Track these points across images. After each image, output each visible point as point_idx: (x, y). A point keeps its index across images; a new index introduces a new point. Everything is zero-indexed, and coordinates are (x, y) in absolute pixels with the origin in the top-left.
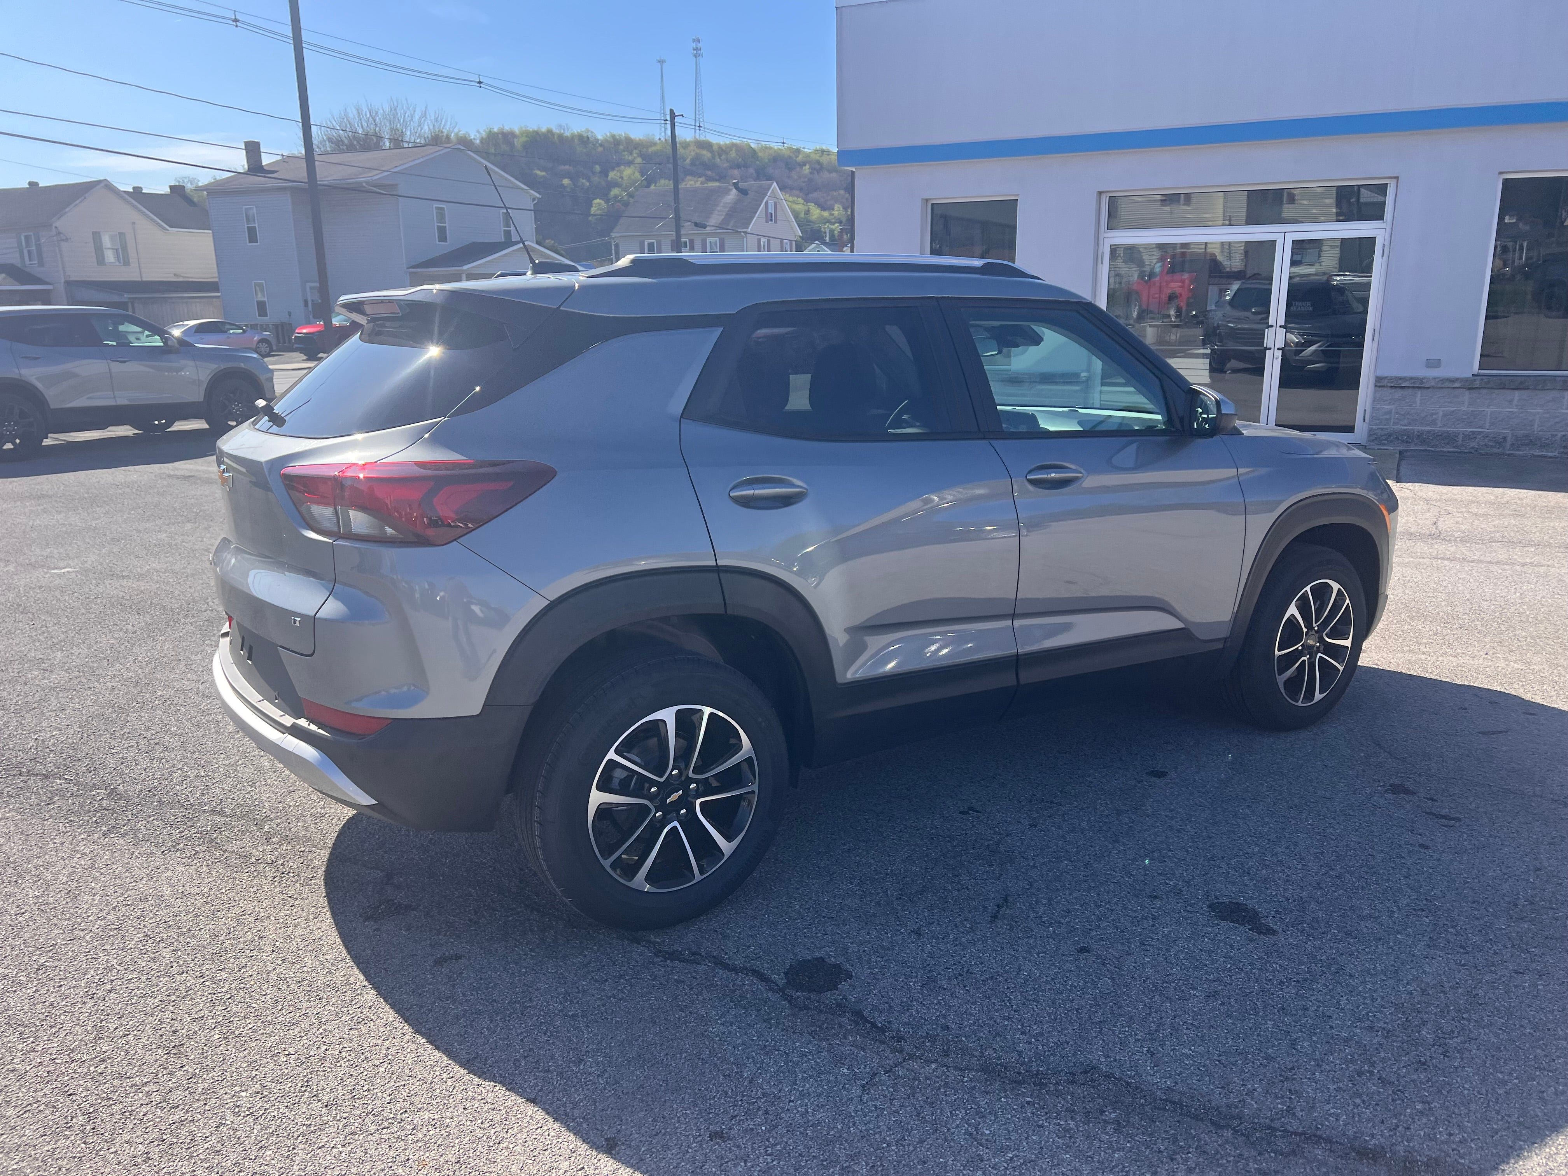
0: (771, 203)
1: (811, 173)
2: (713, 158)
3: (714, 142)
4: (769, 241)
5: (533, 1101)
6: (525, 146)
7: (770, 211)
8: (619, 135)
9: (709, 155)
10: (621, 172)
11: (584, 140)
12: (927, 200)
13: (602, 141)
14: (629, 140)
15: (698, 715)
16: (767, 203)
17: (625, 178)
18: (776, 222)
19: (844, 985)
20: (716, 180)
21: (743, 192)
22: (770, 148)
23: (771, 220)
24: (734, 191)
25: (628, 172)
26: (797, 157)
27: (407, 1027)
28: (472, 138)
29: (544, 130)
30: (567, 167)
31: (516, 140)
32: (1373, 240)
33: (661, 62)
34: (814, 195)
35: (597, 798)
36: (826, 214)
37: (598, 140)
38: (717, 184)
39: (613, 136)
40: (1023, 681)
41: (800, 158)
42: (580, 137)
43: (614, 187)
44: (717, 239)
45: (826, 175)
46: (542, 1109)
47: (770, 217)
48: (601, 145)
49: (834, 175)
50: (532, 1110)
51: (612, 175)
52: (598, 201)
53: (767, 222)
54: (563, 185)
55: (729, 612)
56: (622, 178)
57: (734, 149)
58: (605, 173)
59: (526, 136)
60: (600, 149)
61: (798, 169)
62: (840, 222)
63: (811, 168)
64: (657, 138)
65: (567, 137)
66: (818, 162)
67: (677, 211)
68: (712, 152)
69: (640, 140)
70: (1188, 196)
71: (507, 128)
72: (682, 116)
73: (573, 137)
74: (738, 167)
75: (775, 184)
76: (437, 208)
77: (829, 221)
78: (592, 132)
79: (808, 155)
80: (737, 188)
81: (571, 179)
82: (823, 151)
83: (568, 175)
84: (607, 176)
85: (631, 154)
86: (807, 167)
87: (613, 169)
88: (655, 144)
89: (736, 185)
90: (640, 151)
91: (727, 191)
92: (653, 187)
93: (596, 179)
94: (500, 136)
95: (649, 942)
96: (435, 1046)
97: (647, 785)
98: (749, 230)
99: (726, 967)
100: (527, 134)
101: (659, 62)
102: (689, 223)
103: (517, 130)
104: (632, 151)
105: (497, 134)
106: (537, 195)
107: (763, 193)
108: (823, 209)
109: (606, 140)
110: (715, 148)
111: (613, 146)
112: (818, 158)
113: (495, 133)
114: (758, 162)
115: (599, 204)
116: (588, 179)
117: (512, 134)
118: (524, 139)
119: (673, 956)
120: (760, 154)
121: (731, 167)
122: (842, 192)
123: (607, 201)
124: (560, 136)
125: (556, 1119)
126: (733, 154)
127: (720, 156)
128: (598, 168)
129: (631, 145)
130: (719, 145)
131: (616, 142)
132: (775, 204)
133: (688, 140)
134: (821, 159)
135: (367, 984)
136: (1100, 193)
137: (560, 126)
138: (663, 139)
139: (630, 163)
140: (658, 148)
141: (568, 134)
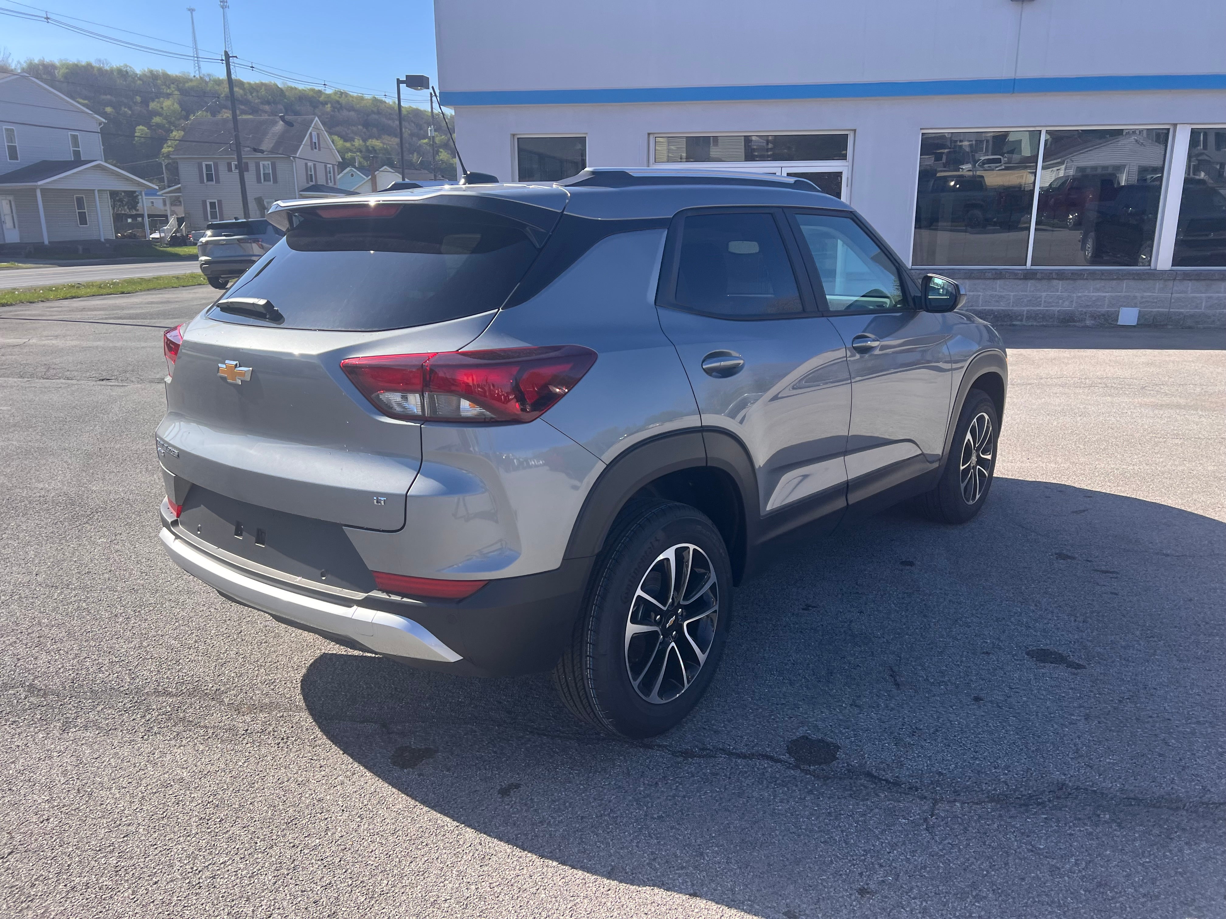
0: (314, 134)
1: (333, 111)
2: (245, 95)
3: (245, 81)
4: (315, 165)
5: (694, 895)
6: (66, 76)
7: (314, 141)
8: (157, 71)
9: (241, 91)
10: (162, 103)
11: (123, 74)
12: (514, 135)
13: (140, 76)
14: (166, 76)
15: (687, 551)
16: (311, 133)
17: (165, 109)
18: (319, 150)
19: (840, 754)
20: (250, 114)
21: (289, 124)
22: (296, 89)
23: (316, 148)
24: (281, 122)
25: (167, 103)
26: (320, 97)
27: (529, 855)
28: (13, 67)
29: (84, 63)
30: (109, 97)
31: (56, 72)
32: (840, 174)
33: (192, 10)
34: (338, 129)
35: (632, 629)
36: (348, 145)
37: (137, 74)
38: (251, 117)
39: (151, 72)
40: (850, 503)
41: (321, 99)
42: (120, 71)
43: (155, 116)
44: (270, 163)
45: (345, 113)
46: (709, 900)
47: (314, 146)
48: (140, 79)
49: (352, 113)
50: (701, 903)
51: (153, 105)
52: (141, 127)
53: (312, 149)
54: (106, 112)
55: (709, 465)
56: (162, 108)
57: (263, 88)
58: (145, 103)
59: (67, 68)
60: (139, 82)
61: (321, 107)
62: (361, 152)
63: (333, 107)
64: (192, 75)
65: (106, 71)
66: (338, 102)
67: (237, 138)
68: (244, 89)
69: (177, 76)
70: (716, 138)
71: (47, 60)
72: (236, 57)
73: (112, 71)
74: (268, 103)
75: (317, 118)
76: (7, 130)
77: (351, 151)
78: (130, 67)
79: (329, 96)
80: (283, 120)
81: (114, 108)
82: (342, 93)
83: (110, 104)
84: (148, 106)
85: (169, 88)
86: (329, 105)
87: (153, 101)
88: (191, 80)
89: (282, 118)
90: (178, 86)
91: (275, 123)
92: (192, 117)
93: (138, 108)
94: (41, 67)
95: (659, 746)
96: (570, 866)
97: (653, 615)
98: (297, 155)
99: (739, 756)
100: (68, 66)
101: (189, 10)
102: (249, 149)
103: (57, 64)
104: (169, 85)
105: (38, 65)
106: (104, 120)
107: (308, 124)
108: (346, 140)
109: (145, 75)
110: (246, 86)
111: (151, 80)
112: (337, 99)
113: (36, 64)
114: (286, 100)
115: (142, 130)
116: (130, 108)
117: (53, 66)
118: (63, 71)
119: (687, 754)
120: (287, 94)
121: (262, 103)
122: (360, 127)
123: (150, 127)
124: (100, 70)
125: (730, 907)
126: (263, 92)
127: (251, 93)
128: (138, 99)
129: (168, 80)
130: (249, 84)
131: (154, 77)
132: (318, 135)
133: (221, 78)
134: (340, 100)
135: (458, 824)
136: (649, 134)
137: (100, 61)
138: (198, 76)
139: (168, 96)
140: (194, 84)
141: (107, 68)
